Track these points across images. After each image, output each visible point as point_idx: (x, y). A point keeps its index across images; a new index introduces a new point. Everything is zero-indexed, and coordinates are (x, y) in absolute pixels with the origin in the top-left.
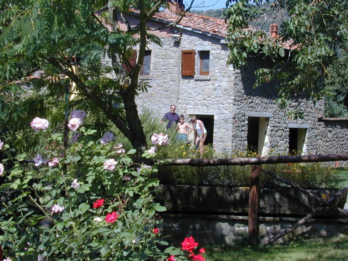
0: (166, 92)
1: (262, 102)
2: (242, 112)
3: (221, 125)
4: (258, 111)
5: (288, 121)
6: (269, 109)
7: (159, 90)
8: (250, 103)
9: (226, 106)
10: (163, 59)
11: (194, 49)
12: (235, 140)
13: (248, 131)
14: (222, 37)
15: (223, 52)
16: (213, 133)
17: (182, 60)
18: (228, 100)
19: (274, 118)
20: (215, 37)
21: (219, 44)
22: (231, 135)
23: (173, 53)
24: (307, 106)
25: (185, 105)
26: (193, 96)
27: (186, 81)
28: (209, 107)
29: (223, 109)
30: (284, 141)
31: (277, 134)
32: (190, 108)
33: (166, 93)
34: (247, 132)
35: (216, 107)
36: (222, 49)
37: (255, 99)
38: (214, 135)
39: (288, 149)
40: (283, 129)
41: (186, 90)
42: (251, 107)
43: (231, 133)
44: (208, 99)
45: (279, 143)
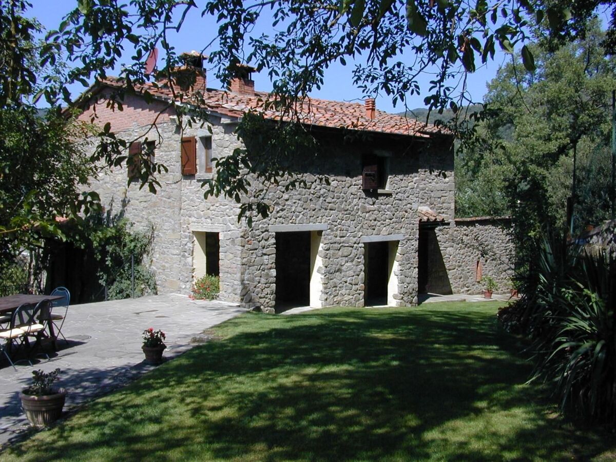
0: (169, 198)
1: (304, 209)
2: (260, 226)
3: (228, 247)
4: (297, 222)
5: (361, 233)
6: (320, 217)
7: (162, 196)
8: (278, 212)
9: (232, 219)
10: (166, 152)
11: (195, 134)
12: (247, 271)
13: (276, 254)
14: (221, 114)
15: (227, 137)
16: (219, 259)
17: (181, 151)
18: (234, 209)
19: (332, 231)
20: (215, 114)
21: (219, 124)
22: (239, 263)
23: (175, 142)
24: (397, 209)
25: (187, 217)
26: (196, 204)
27: (188, 182)
28: (213, 220)
29: (229, 224)
30: (354, 263)
31: (340, 253)
32: (193, 222)
33: (169, 200)
34: (274, 255)
35: (221, 220)
36: (225, 133)
37: (288, 205)
38: (221, 262)
39: (362, 273)
40: (352, 245)
41: (189, 196)
42: (280, 217)
43: (239, 261)
44: (212, 208)
45: (345, 267)
